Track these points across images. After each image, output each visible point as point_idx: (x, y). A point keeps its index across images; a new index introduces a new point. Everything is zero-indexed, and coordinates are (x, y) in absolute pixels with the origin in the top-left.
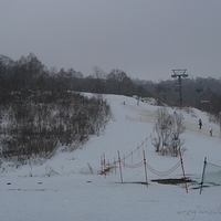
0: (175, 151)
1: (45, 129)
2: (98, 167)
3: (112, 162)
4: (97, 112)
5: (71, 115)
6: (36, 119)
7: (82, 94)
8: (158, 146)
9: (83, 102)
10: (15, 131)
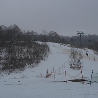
0: (79, 67)
1: (21, 58)
2: (44, 74)
3: (50, 72)
4: (44, 50)
5: (32, 51)
6: (17, 53)
7: (37, 42)
8: (71, 65)
9: (38, 46)
10: (8, 59)
